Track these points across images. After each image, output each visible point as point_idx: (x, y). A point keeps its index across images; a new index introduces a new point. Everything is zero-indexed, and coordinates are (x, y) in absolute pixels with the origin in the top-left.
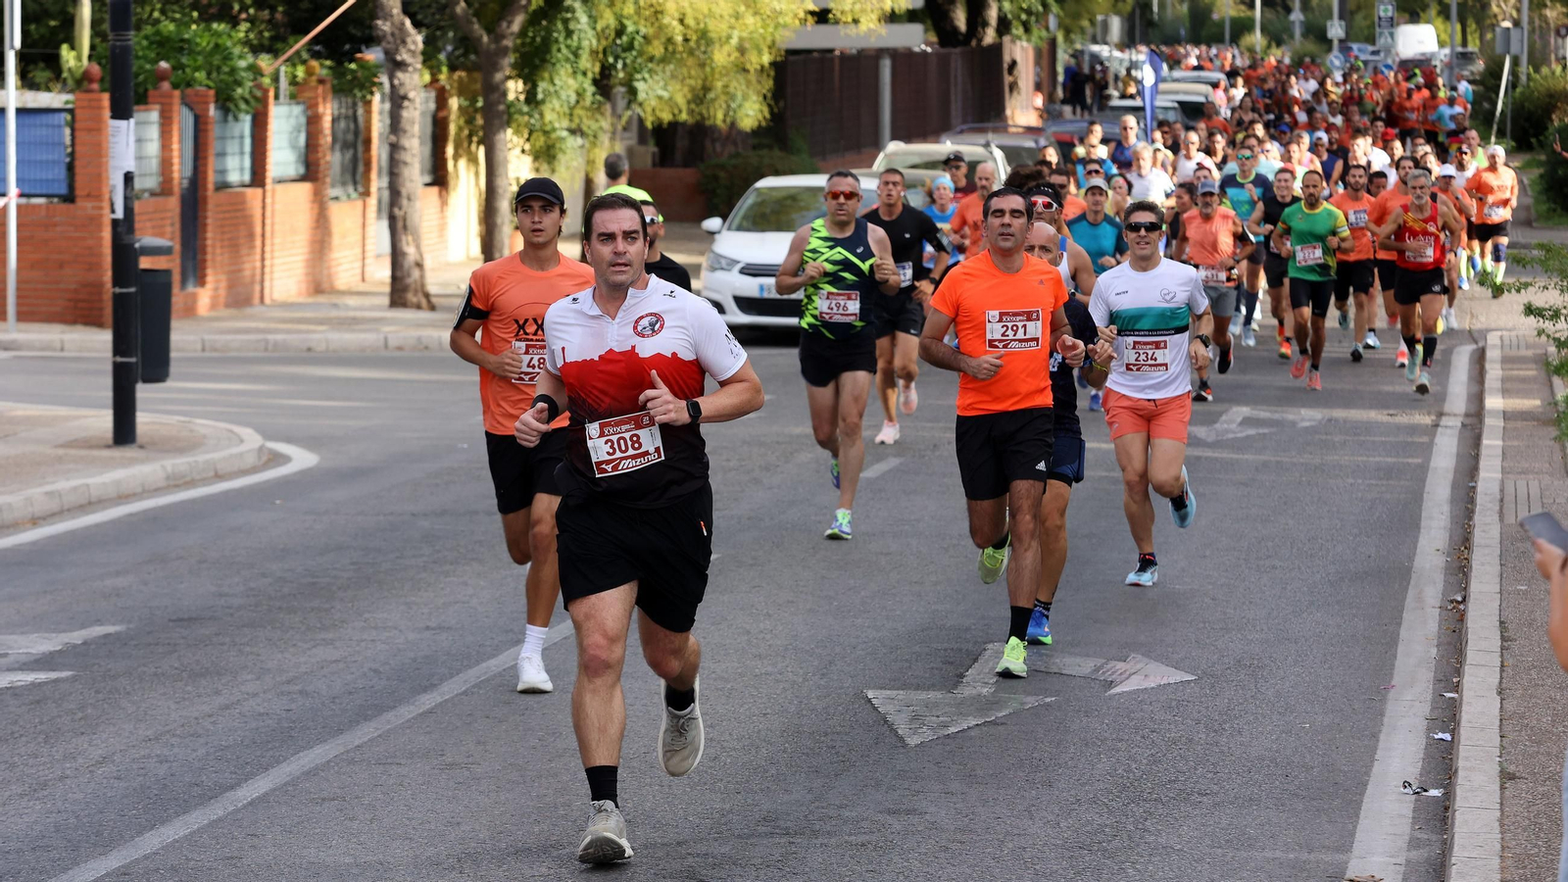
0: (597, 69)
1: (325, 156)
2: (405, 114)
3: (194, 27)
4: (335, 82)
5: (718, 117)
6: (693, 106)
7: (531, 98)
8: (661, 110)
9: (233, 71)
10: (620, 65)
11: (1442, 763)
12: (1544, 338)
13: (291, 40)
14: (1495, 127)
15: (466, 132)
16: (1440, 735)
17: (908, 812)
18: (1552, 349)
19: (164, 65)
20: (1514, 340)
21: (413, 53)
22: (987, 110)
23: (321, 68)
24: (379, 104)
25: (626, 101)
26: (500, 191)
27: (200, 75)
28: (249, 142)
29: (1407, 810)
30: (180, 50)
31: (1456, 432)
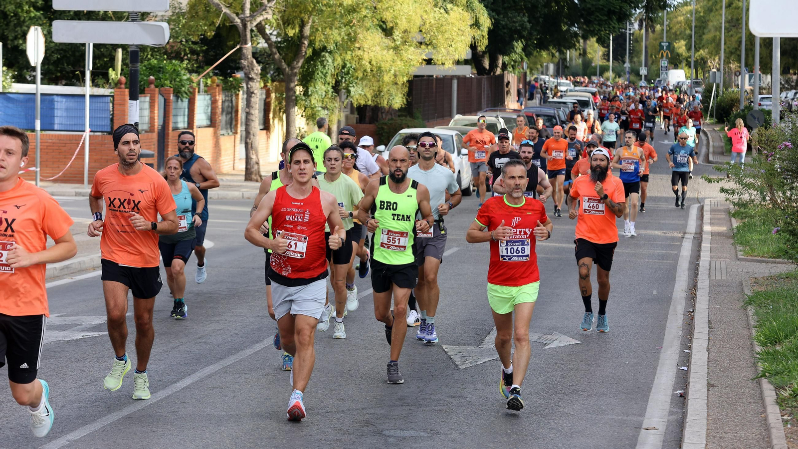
0: (334, 82)
1: (219, 117)
2: (253, 99)
3: (165, 62)
4: (224, 86)
5: (385, 104)
6: (374, 98)
7: (306, 94)
8: (361, 100)
9: (181, 80)
10: (343, 81)
11: (683, 380)
12: (728, 202)
13: (205, 68)
14: (709, 113)
15: (278, 108)
16: (683, 368)
17: (459, 397)
18: (732, 206)
19: (152, 77)
20: (716, 203)
21: (257, 74)
22: (497, 101)
23: (218, 80)
24: (242, 96)
25: (346, 96)
26: (292, 132)
27: (168, 82)
28: (187, 110)
29: (669, 399)
30: (159, 71)
31: (691, 240)
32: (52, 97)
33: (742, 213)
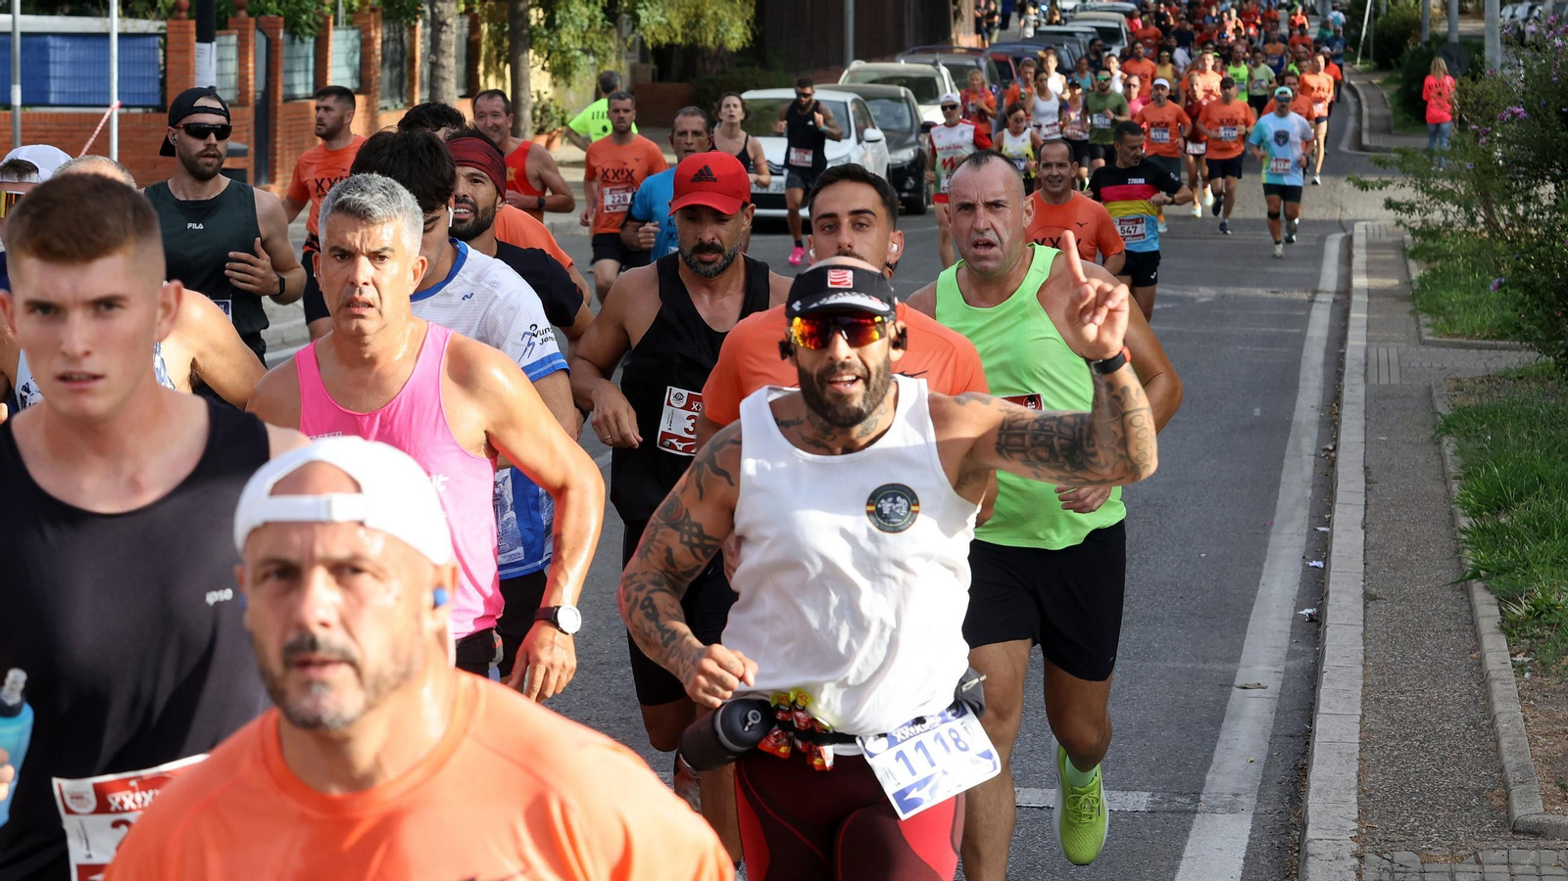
1: (376, 73)
2: (443, 37)
4: (385, 10)
5: (709, 40)
6: (687, 31)
7: (550, 23)
8: (659, 34)
9: (300, 1)
11: (1315, 587)
12: (1401, 227)
14: (1360, 50)
15: (495, 53)
16: (1314, 563)
18: (1408, 237)
20: (1377, 231)
22: (935, 33)
24: (422, 29)
25: (631, 26)
26: (524, 102)
27: (273, 5)
28: (311, 60)
29: (1286, 626)
31: (1328, 307)
32: (43, 39)
33: (1430, 250)
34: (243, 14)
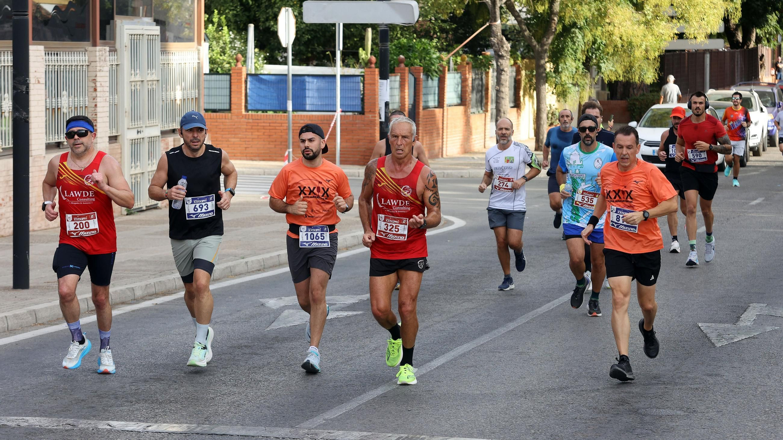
0: (584, 58)
1: (469, 95)
2: (503, 77)
3: (414, 41)
4: (473, 64)
5: (636, 79)
6: (625, 74)
7: (556, 71)
8: (612, 76)
9: (431, 58)
10: (594, 57)
13: (455, 46)
15: (529, 85)
17: (716, 375)
19: (402, 56)
21: (506, 52)
22: (751, 75)
23: (468, 58)
24: (492, 73)
25: (597, 72)
26: (543, 110)
27: (417, 61)
28: (437, 89)
30: (409, 50)
32: (303, 78)
34: (402, 65)
